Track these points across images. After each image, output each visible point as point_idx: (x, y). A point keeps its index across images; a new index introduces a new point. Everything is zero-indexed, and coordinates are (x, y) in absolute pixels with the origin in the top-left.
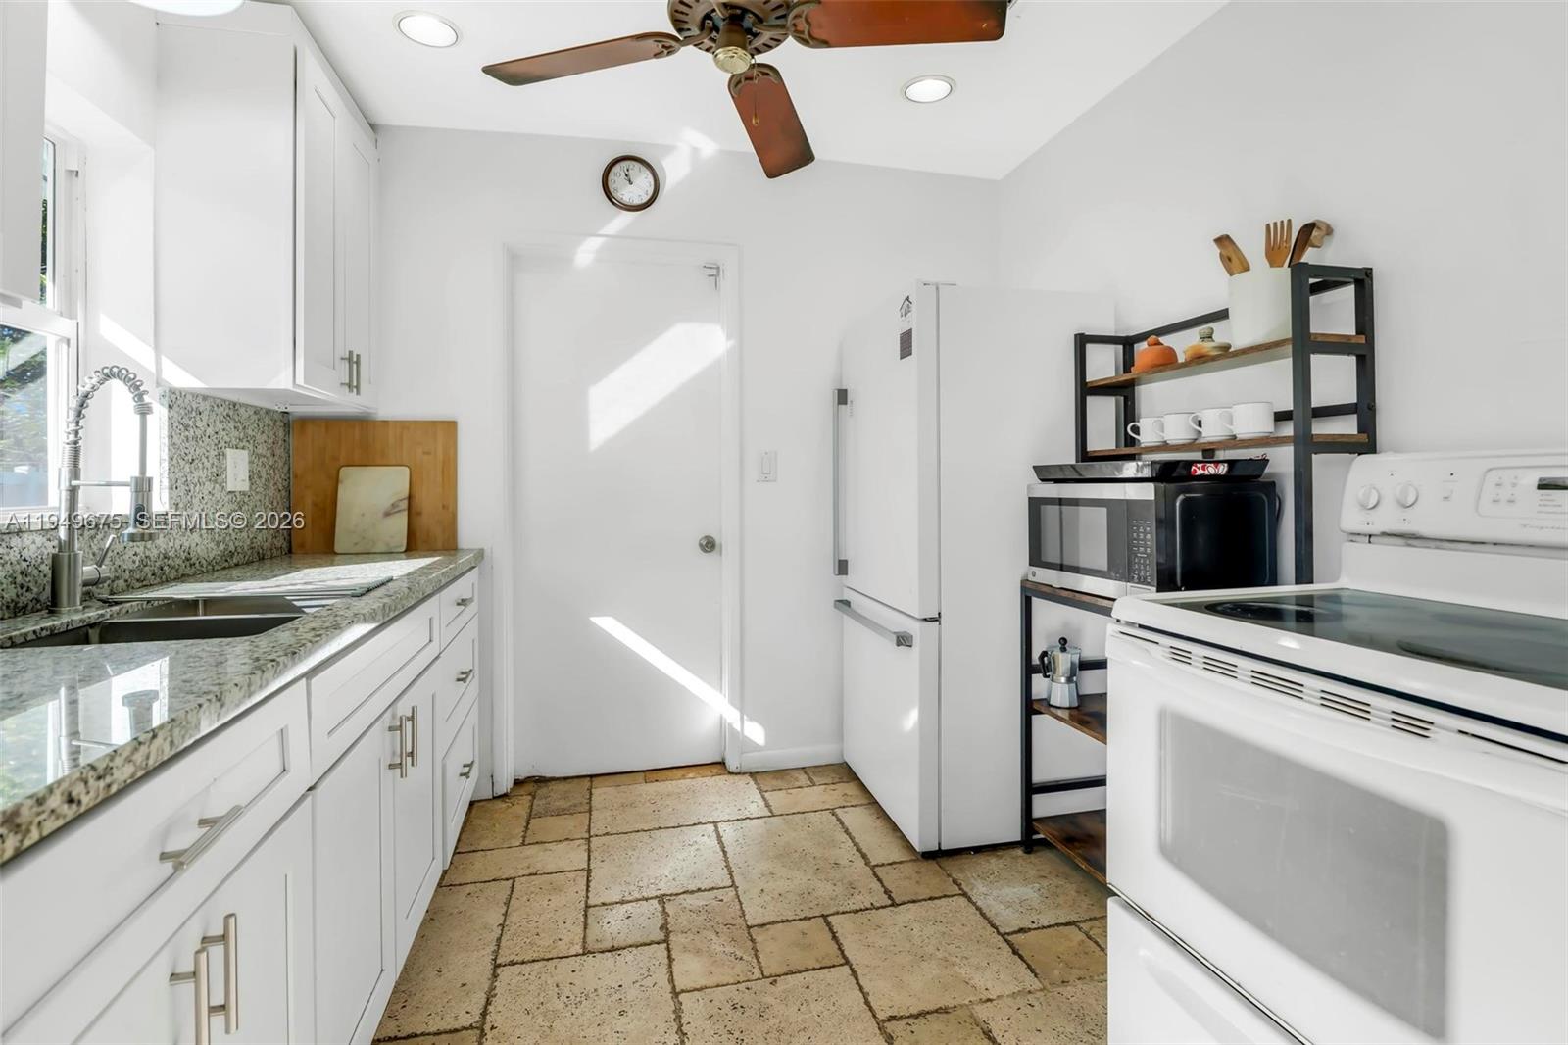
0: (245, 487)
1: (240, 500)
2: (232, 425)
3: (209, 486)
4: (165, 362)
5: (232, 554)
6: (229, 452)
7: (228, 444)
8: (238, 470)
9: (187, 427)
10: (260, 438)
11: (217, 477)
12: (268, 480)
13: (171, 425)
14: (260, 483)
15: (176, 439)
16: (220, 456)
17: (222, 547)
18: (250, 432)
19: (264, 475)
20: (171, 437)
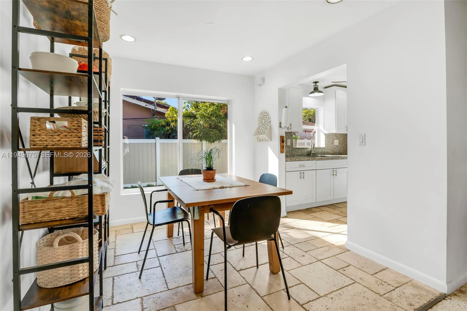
0: (338, 144)
1: (337, 146)
2: (335, 136)
3: (331, 144)
4: (323, 131)
5: (335, 153)
6: (335, 140)
7: (335, 139)
8: (336, 142)
9: (328, 138)
10: (341, 138)
11: (333, 143)
12: (343, 144)
13: (325, 137)
14: (341, 144)
15: (326, 139)
16: (333, 141)
17: (333, 152)
18: (339, 137)
19: (342, 143)
20: (325, 139)
